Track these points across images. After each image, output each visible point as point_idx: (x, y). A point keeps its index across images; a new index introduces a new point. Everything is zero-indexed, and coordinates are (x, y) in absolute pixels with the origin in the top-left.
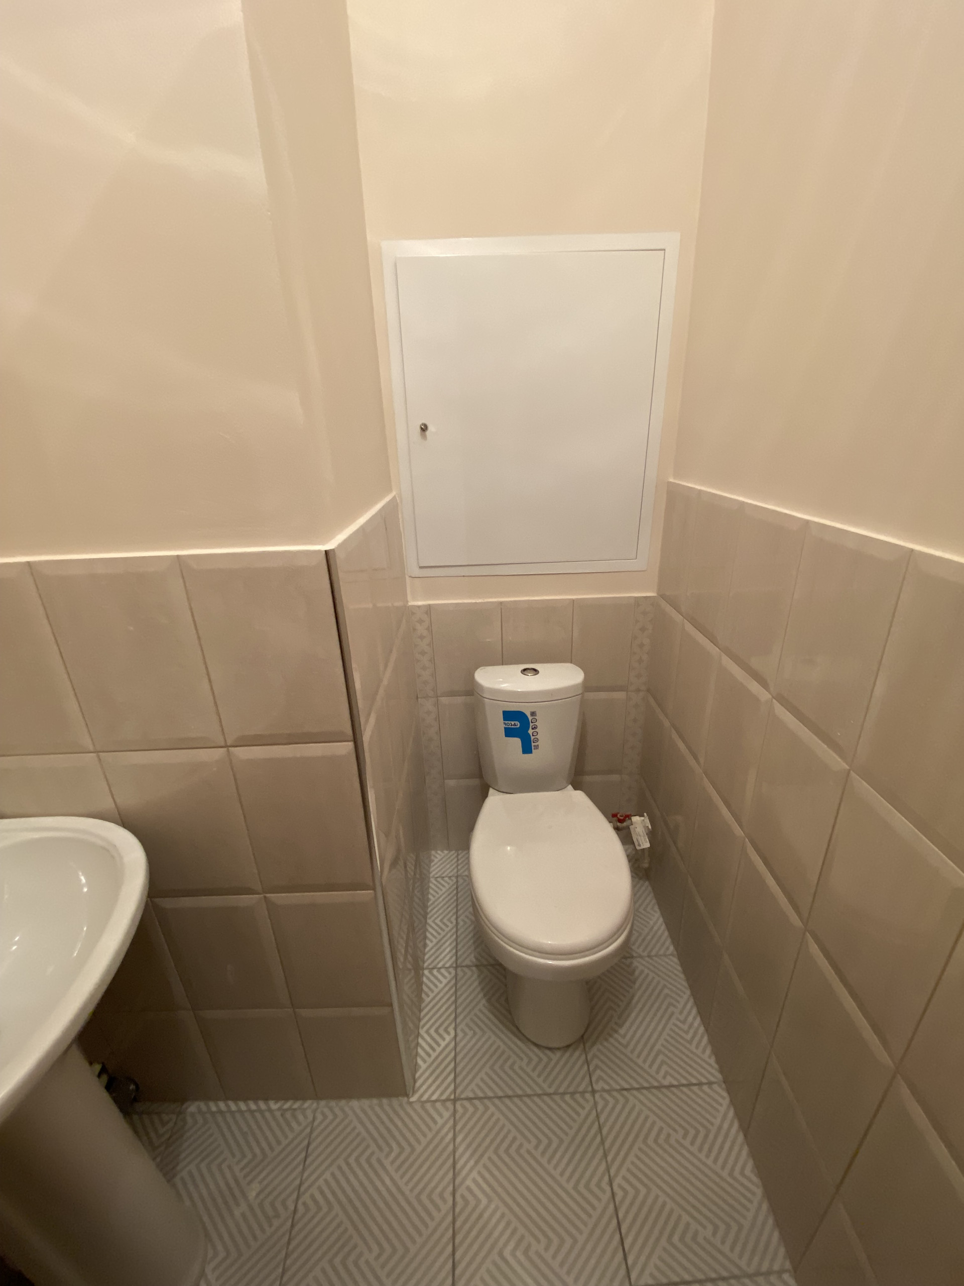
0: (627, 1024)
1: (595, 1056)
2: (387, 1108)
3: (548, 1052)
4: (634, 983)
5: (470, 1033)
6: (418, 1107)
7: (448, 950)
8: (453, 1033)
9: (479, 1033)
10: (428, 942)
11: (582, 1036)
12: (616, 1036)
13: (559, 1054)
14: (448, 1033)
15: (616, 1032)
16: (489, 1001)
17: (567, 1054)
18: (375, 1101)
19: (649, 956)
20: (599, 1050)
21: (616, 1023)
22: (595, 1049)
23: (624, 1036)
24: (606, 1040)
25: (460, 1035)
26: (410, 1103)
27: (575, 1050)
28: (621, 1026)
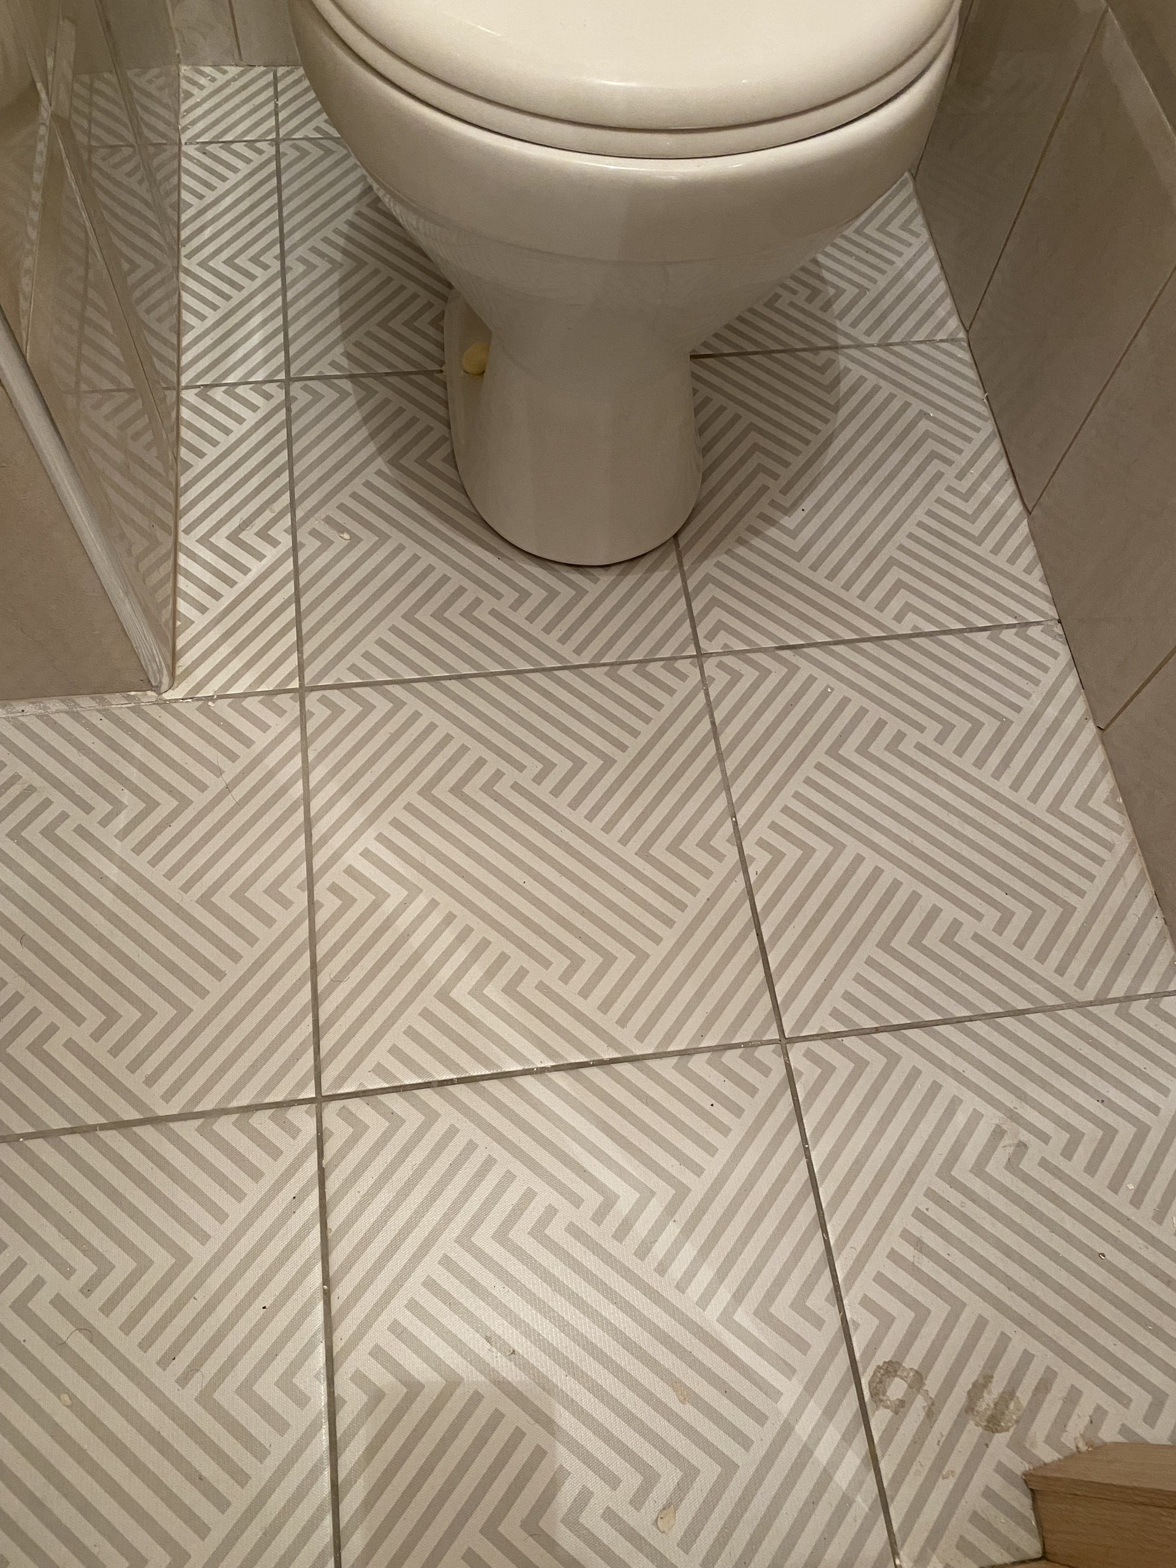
0: (808, 504)
1: (708, 579)
2: (95, 718)
3: (575, 576)
4: (835, 409)
5: (341, 541)
6: (189, 710)
7: (256, 339)
8: (286, 541)
9: (368, 539)
10: (187, 317)
11: (676, 536)
12: (772, 532)
13: (605, 579)
14: (274, 543)
15: (772, 522)
16: (393, 462)
17: (631, 580)
18: (54, 706)
19: (885, 345)
20: (719, 565)
21: (773, 504)
22: (708, 567)
23: (793, 534)
24: (742, 542)
25: (310, 545)
26: (164, 704)
27: (652, 570)
28: (787, 511)
